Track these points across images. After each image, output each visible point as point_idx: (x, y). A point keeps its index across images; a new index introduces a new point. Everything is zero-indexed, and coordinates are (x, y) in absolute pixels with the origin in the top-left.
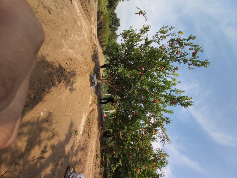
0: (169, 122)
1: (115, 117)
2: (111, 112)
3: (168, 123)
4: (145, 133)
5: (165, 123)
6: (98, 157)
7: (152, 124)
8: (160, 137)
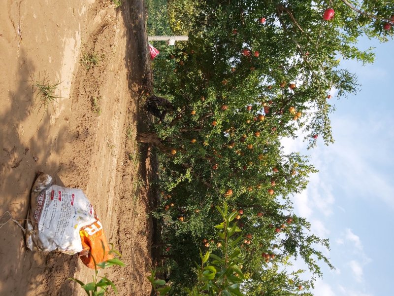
0: (350, 89)
1: (185, 57)
2: (172, 42)
3: (345, 91)
4: (269, 114)
5: (337, 91)
6: (130, 158)
7: (294, 89)
8: (308, 127)
